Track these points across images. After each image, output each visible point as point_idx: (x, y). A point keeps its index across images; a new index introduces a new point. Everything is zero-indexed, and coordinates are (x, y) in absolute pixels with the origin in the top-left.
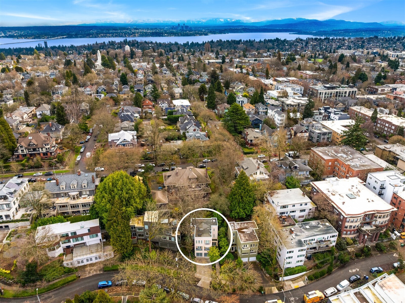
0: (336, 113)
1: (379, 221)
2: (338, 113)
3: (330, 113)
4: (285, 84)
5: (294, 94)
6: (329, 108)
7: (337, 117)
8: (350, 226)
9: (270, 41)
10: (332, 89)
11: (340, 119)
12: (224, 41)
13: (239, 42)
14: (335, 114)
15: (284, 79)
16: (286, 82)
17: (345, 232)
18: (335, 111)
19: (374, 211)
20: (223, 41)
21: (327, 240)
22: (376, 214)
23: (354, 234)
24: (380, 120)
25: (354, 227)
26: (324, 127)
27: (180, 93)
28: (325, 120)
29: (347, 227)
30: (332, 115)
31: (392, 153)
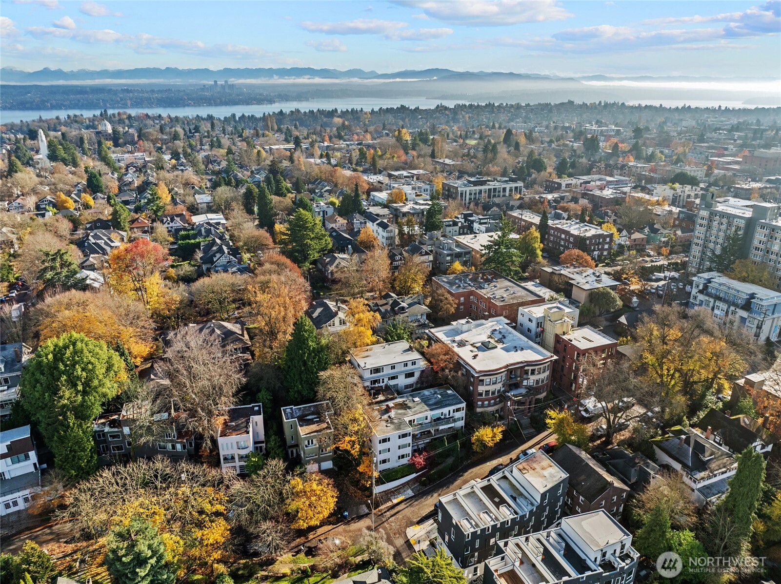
0: (482, 221)
1: (532, 380)
2: (486, 221)
3: (472, 222)
4: (403, 181)
5: (417, 196)
6: (471, 215)
7: (483, 228)
8: (486, 391)
9: (389, 111)
10: (482, 185)
11: (487, 231)
12: (305, 112)
13: (333, 113)
14: (480, 224)
15: (405, 173)
16: (406, 177)
17: (480, 403)
18: (480, 219)
19: (522, 362)
20: (302, 111)
21: (448, 416)
22: (526, 368)
23: (495, 404)
24: (553, 228)
25: (493, 393)
26: (459, 244)
27: (208, 203)
28: (464, 234)
29: (481, 394)
30: (476, 226)
31: (562, 277)
